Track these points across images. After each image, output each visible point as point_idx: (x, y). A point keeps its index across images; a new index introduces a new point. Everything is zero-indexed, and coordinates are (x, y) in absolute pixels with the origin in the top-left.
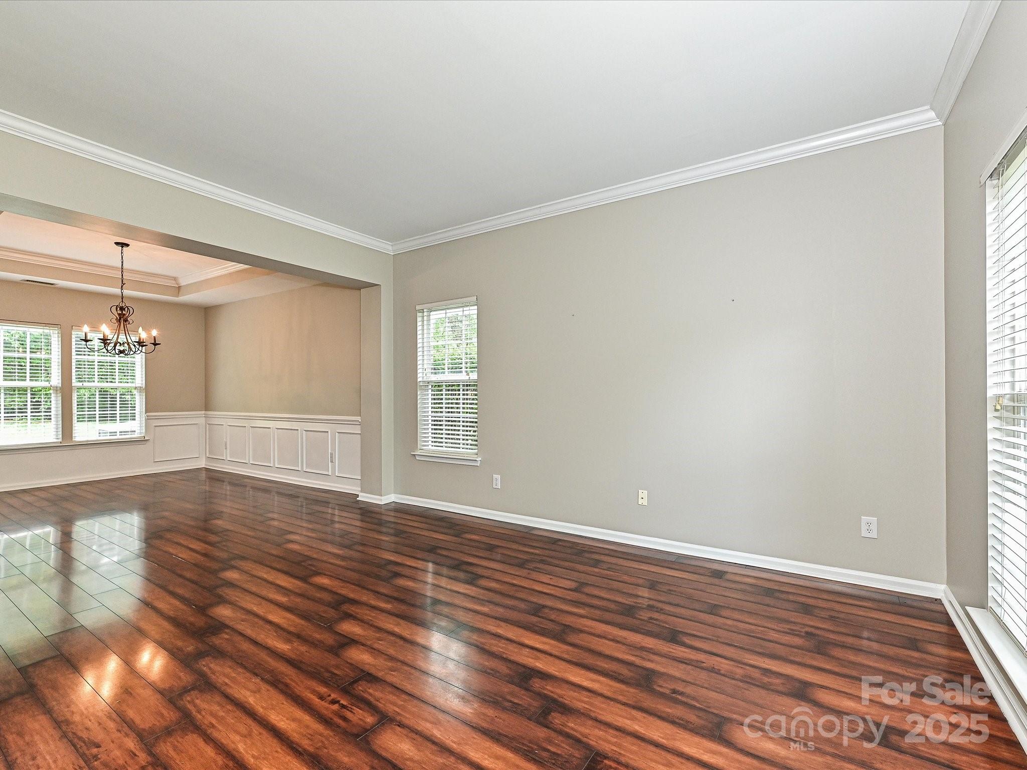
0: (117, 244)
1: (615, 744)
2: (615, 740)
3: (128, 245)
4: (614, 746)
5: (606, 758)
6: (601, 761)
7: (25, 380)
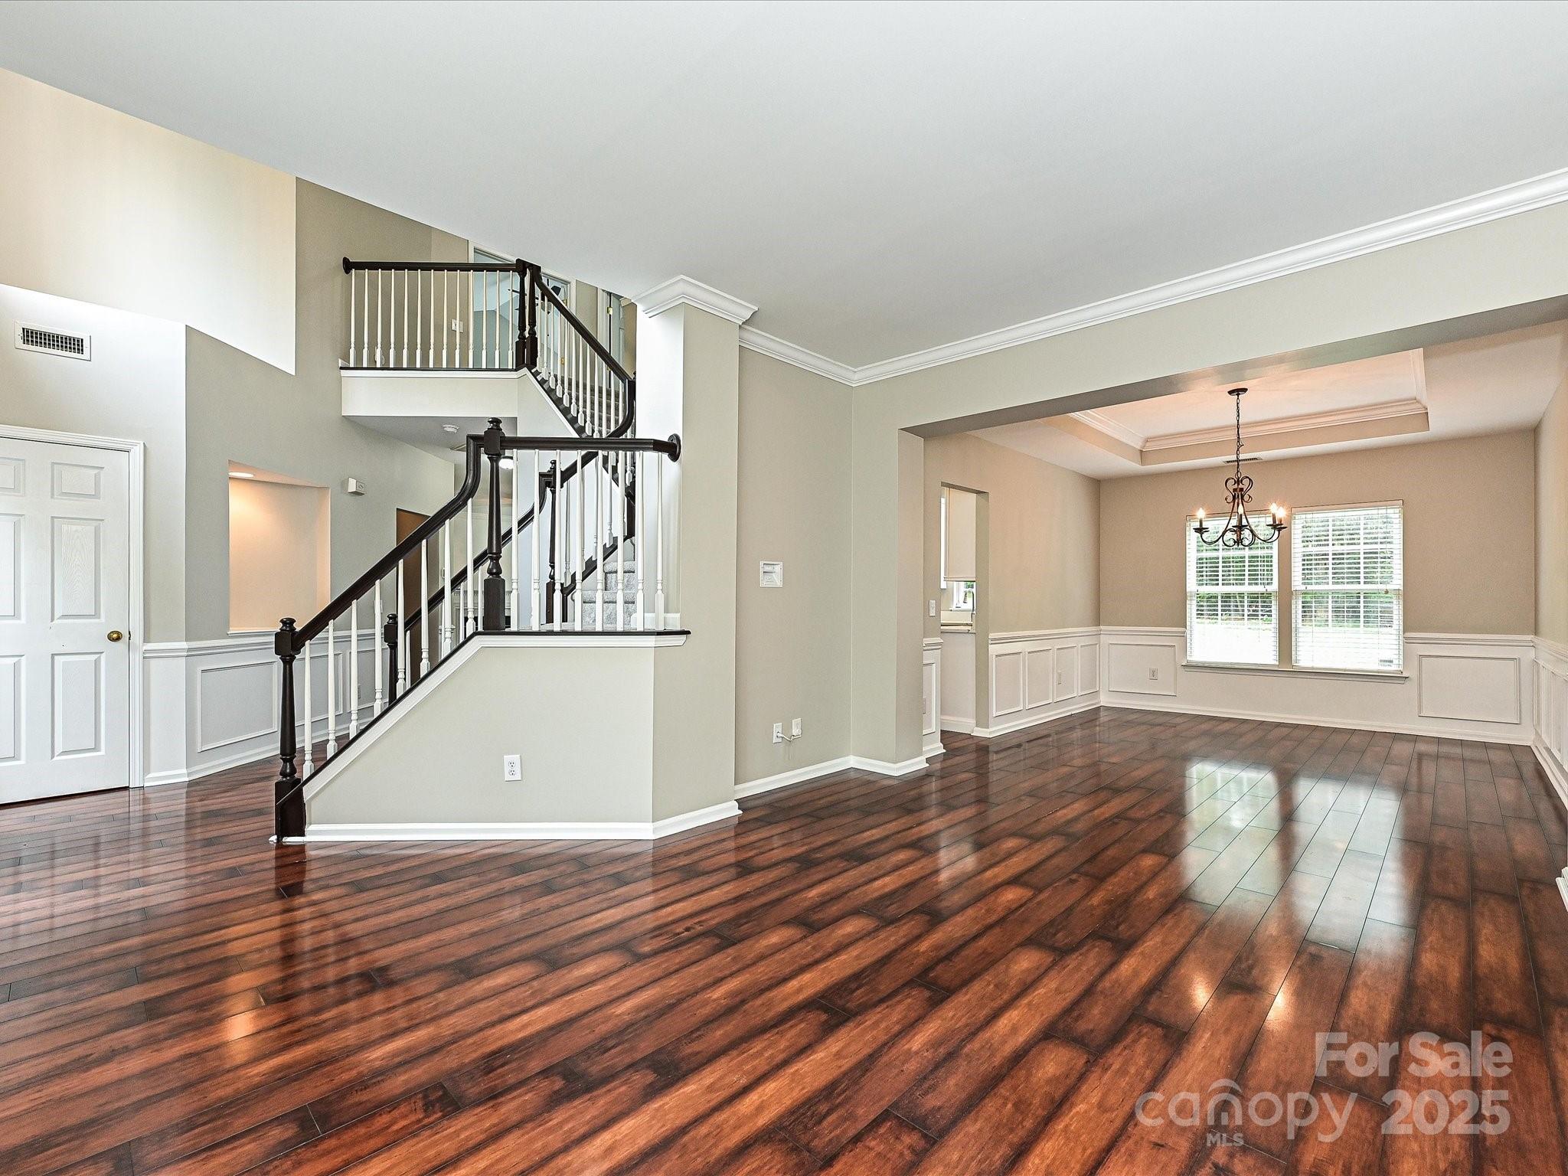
0: (1230, 393)
1: (457, 1133)
2: (463, 1136)
3: (1245, 390)
4: (455, 1132)
5: (444, 1116)
6: (444, 1110)
7: (1244, 584)
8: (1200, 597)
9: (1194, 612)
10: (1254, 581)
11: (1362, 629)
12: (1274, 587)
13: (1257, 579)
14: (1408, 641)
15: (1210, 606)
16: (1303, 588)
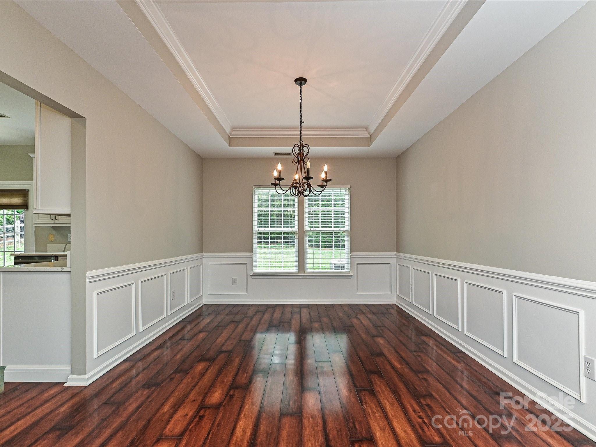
8: (260, 233)
9: (257, 241)
10: (286, 226)
11: (333, 251)
12: (296, 228)
13: (288, 224)
14: (352, 257)
15: (263, 238)
16: (309, 229)
